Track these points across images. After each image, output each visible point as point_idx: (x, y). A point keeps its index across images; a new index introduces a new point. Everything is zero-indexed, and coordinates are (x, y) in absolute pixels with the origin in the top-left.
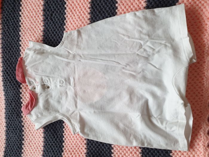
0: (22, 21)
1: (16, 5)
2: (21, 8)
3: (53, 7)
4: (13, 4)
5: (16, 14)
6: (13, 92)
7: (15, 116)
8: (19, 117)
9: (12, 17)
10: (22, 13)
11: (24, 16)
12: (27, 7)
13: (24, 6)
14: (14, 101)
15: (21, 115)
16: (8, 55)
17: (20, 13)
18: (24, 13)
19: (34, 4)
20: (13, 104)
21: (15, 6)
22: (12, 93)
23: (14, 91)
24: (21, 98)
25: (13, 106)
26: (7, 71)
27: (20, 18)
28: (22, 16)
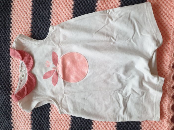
0: (12, 36)
1: (7, 23)
2: (11, 25)
3: (40, 25)
4: (4, 21)
5: (7, 30)
6: (4, 98)
7: (5, 118)
8: (9, 119)
9: (3, 32)
10: (12, 29)
11: (14, 32)
12: (17, 24)
13: (14, 23)
15: (10, 117)
17: (11, 29)
18: (14, 29)
19: (23, 22)
20: (3, 108)
21: (5, 23)
22: (2, 98)
23: (5, 96)
24: (11, 102)
25: (3, 109)
27: (10, 33)
28: (12, 31)
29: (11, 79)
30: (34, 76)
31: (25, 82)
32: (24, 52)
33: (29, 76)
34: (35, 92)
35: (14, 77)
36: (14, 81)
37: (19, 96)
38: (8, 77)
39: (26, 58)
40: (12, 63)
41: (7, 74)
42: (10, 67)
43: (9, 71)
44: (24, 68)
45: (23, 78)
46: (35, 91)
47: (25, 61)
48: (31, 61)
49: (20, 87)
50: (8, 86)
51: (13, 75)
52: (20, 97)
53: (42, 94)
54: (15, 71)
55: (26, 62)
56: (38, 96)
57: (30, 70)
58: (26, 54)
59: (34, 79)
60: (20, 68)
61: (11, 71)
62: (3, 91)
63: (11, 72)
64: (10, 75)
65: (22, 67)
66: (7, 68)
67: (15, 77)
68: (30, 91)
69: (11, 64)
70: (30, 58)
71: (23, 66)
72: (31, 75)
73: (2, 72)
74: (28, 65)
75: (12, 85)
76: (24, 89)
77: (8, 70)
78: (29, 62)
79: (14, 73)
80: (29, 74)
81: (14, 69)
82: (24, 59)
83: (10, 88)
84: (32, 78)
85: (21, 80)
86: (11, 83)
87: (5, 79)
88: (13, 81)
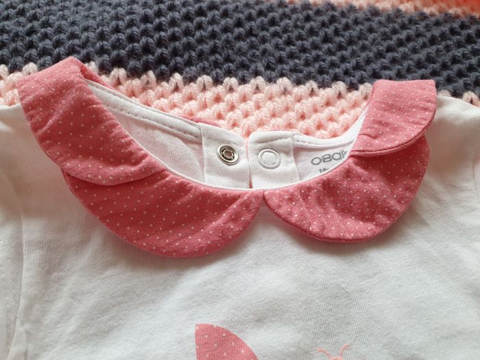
14: (31, 32)
16: (296, 26)
26: (210, 14)
29: (206, 79)
30: (225, 246)
31: (184, 168)
32: (418, 176)
33: (234, 199)
34: (84, 242)
35: (218, 99)
36: (190, 98)
37: (66, 117)
38: (216, 65)
39: (375, 185)
40: (312, 93)
41: (239, 59)
42: (284, 82)
43: (257, 74)
44: (292, 166)
45: (211, 152)
46: (96, 241)
47: (348, 173)
48: (353, 227)
49: (141, 130)
50: (162, 60)
51: (231, 90)
52: (50, 122)
53: (60, 304)
54: (258, 107)
55: (345, 184)
56: (49, 272)
57: (281, 211)
58: (408, 188)
59: (197, 240)
60: (288, 140)
61: (260, 80)
62: (129, 31)
63: (253, 81)
64: (229, 73)
65: (298, 151)
66: (281, 61)
67: (221, 106)
68: (93, 209)
69: (304, 84)
70: (371, 220)
71: (306, 159)
72: (235, 218)
73: (256, 36)
74: (320, 202)
75: (164, 84)
76: (122, 154)
77: (268, 67)
78: (345, 210)
79: (244, 99)
80: (246, 205)
81: (271, 98)
82: (365, 168)
83: (146, 68)
84: (214, 224)
85: (198, 137)
86: (177, 77)
87: (206, 47)
88: (194, 87)
